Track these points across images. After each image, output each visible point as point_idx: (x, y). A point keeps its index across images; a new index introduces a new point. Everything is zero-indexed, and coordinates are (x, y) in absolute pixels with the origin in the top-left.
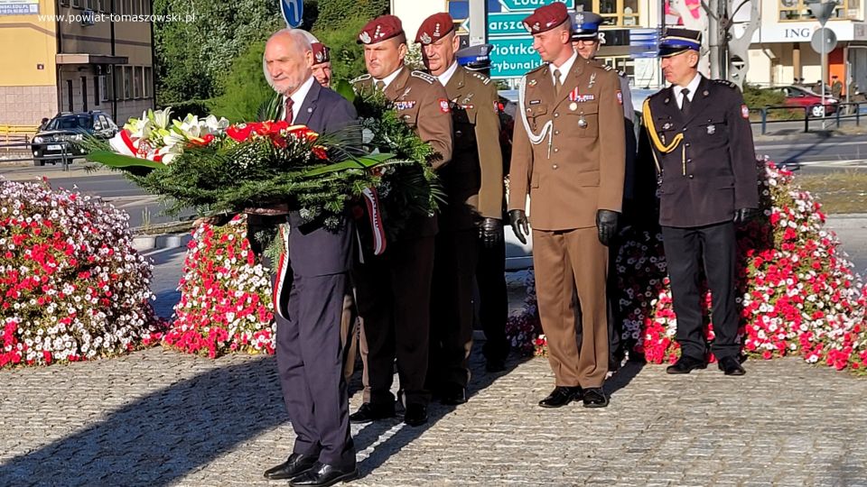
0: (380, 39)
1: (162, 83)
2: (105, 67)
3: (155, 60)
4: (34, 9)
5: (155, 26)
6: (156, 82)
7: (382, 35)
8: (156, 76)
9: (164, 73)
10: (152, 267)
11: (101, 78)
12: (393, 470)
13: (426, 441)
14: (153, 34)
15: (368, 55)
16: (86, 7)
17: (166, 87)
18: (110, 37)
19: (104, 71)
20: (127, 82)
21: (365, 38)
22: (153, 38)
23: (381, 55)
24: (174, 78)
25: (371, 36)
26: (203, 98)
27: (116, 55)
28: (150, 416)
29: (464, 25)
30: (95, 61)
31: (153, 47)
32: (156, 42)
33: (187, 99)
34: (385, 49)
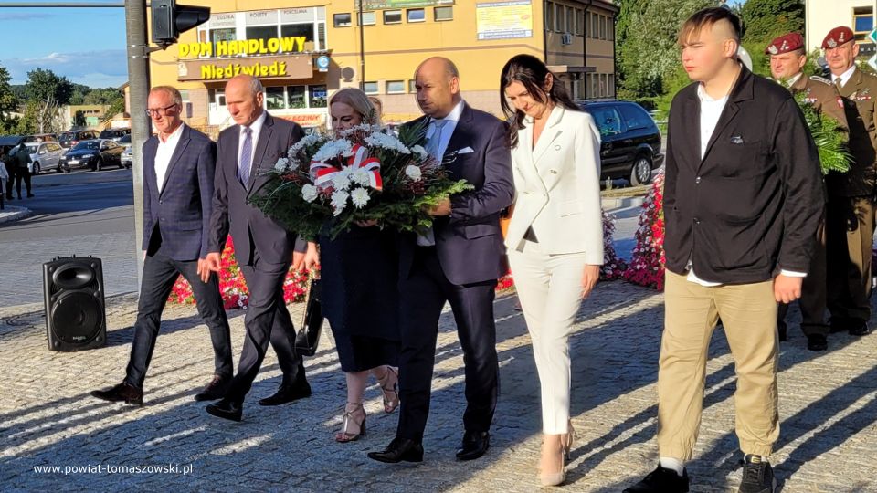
0: (785, 51)
1: (621, 85)
2: (578, 75)
3: (616, 69)
4: (528, 34)
5: (617, 44)
6: (617, 85)
7: (787, 48)
8: (616, 81)
9: (622, 78)
10: (614, 221)
11: (576, 83)
12: (808, 384)
13: (836, 363)
14: (615, 50)
15: (773, 63)
16: (565, 31)
17: (624, 88)
18: (582, 53)
19: (578, 77)
20: (595, 85)
21: (773, 50)
22: (615, 53)
23: (785, 63)
24: (631, 81)
25: (779, 48)
26: (652, 96)
27: (587, 65)
28: (613, 331)
29: (870, 36)
30: (571, 70)
31: (615, 59)
32: (617, 55)
33: (640, 96)
34: (788, 59)
